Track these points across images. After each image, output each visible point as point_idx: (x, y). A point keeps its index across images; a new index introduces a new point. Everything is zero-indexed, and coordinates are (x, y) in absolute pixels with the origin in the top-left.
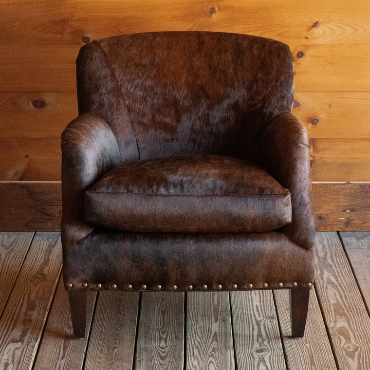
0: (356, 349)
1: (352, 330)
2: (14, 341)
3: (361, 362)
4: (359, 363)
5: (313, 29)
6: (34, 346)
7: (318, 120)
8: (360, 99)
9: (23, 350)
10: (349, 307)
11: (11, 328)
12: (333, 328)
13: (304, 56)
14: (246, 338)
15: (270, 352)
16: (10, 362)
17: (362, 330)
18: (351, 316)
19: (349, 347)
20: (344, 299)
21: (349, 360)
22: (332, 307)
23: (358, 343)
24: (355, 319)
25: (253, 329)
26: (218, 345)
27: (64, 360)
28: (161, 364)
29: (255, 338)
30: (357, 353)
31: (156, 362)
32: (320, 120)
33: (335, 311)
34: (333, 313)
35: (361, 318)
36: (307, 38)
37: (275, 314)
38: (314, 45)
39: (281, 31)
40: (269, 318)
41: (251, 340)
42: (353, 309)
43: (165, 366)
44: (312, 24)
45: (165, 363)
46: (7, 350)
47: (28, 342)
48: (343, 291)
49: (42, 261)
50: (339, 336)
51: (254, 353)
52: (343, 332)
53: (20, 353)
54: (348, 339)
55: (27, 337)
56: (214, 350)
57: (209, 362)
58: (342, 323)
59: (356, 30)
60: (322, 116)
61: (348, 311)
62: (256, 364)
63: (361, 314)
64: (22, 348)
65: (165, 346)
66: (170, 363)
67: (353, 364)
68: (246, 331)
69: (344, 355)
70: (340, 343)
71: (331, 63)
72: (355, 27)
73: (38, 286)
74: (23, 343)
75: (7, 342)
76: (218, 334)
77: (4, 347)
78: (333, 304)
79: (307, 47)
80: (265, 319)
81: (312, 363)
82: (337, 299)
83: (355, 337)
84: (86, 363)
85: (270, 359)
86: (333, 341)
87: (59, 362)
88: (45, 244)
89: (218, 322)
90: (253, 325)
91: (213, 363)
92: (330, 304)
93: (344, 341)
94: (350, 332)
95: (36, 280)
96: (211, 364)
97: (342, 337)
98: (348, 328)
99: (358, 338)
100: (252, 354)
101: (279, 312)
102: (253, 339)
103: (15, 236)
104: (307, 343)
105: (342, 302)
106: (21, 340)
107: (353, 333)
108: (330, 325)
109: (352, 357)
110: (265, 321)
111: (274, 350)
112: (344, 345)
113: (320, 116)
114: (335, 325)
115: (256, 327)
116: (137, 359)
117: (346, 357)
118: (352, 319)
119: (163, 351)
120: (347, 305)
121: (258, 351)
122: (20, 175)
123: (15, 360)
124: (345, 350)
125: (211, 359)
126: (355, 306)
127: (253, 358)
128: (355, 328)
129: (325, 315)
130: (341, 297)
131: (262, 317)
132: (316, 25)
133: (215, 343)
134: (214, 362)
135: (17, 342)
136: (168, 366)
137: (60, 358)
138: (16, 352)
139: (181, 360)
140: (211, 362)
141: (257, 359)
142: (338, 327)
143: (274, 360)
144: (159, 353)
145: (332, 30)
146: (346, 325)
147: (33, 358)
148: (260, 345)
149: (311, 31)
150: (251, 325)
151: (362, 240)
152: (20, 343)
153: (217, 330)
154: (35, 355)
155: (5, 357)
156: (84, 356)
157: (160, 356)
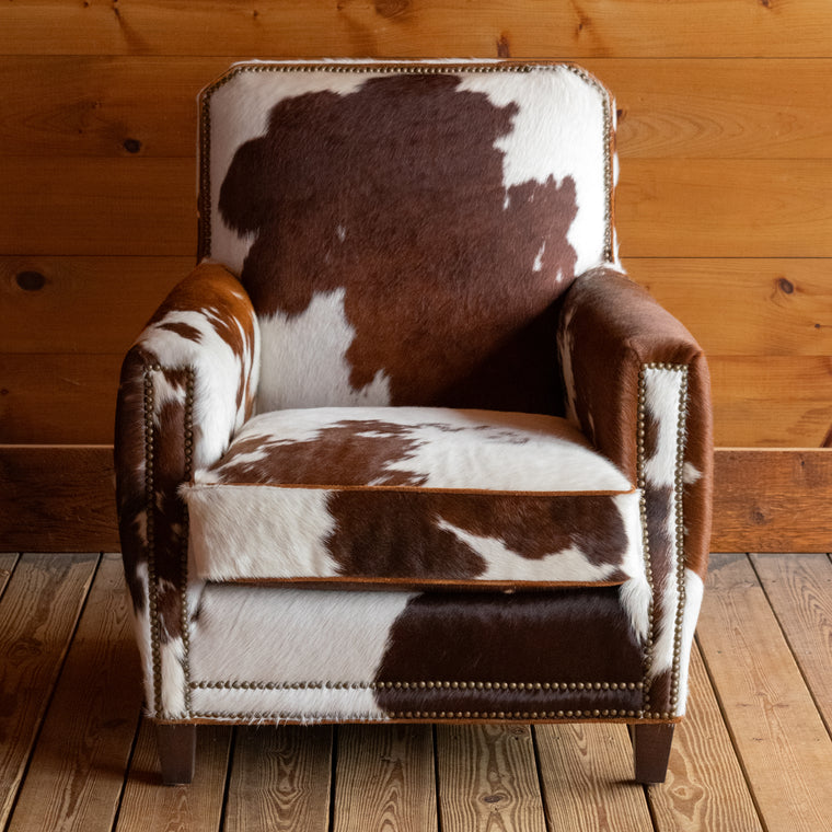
0: (697, 796)
1: (689, 756)
3: (707, 821)
4: (703, 824)
6: (9, 789)
14: (464, 773)
15: (514, 802)
17: (712, 755)
18: (687, 728)
19: (682, 792)
21: (683, 818)
23: (701, 783)
24: (696, 733)
25: (480, 754)
26: (402, 786)
27: (72, 818)
28: (279, 827)
29: (483, 771)
30: (698, 804)
31: (270, 823)
35: (711, 731)
40: (513, 731)
41: (474, 777)
45: (288, 823)
49: (33, 613)
51: (479, 804)
54: (680, 774)
56: (394, 797)
57: (382, 821)
59: (701, 129)
62: (483, 826)
63: (709, 723)
65: (289, 789)
66: (300, 825)
67: (691, 825)
68: (463, 758)
69: (672, 806)
70: (664, 783)
71: (648, 198)
72: (700, 121)
73: (22, 665)
80: (504, 733)
83: (695, 771)
84: (119, 825)
85: (512, 816)
87: (60, 822)
88: (40, 580)
90: (479, 746)
91: (391, 824)
93: (671, 778)
94: (686, 760)
95: (18, 653)
96: (387, 826)
98: (680, 751)
99: (703, 772)
100: (474, 804)
102: (478, 775)
107: (692, 762)
109: (688, 811)
110: (505, 738)
111: (522, 796)
112: (673, 786)
115: (485, 750)
117: (676, 812)
118: (689, 732)
119: (285, 798)
121: (487, 800)
124: (673, 797)
125: (388, 815)
126: (698, 706)
127: (478, 813)
128: (697, 751)
131: (498, 730)
133: (396, 782)
134: (394, 822)
137: (63, 814)
139: (323, 818)
140: (387, 821)
141: (485, 817)
143: (522, 818)
144: (277, 804)
145: (651, 128)
146: (677, 745)
148: (492, 787)
150: (474, 746)
151: (716, 571)
153: (401, 756)
154: (9, 808)
156: (115, 809)
157: (280, 810)
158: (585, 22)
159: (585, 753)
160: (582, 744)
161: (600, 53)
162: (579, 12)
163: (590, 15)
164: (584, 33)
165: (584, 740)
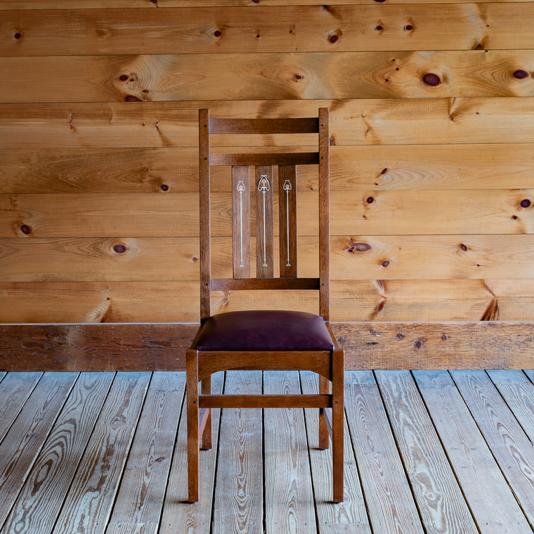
0: (438, 498)
1: (432, 477)
2: (91, 489)
3: (444, 512)
4: (443, 513)
5: (382, 175)
7: (388, 262)
9: (101, 500)
10: (428, 451)
12: (413, 474)
13: (374, 201)
15: (351, 501)
16: (87, 513)
17: (443, 475)
18: (430, 461)
19: (431, 496)
20: (422, 442)
21: (433, 510)
22: (410, 451)
23: (439, 490)
24: (434, 464)
26: (297, 493)
27: (141, 511)
28: (240, 516)
30: (439, 503)
31: (235, 513)
32: (391, 262)
33: (413, 455)
34: (412, 458)
35: (441, 462)
36: (377, 184)
37: (353, 459)
38: (383, 191)
39: (351, 178)
42: (432, 453)
43: (244, 518)
44: (381, 171)
45: (244, 514)
46: (84, 501)
47: (105, 491)
48: (420, 433)
49: (122, 402)
50: (420, 482)
52: (423, 479)
53: (97, 503)
54: (429, 487)
55: (104, 485)
56: (293, 499)
57: (288, 513)
58: (422, 468)
59: (423, 176)
60: (392, 258)
61: (426, 455)
62: (337, 515)
63: (440, 459)
64: (99, 498)
65: (243, 495)
66: (249, 515)
67: (437, 514)
68: (325, 477)
69: (427, 504)
70: (422, 491)
71: (400, 208)
72: (423, 173)
73: (117, 429)
74: (100, 492)
75: (85, 490)
76: (297, 482)
77: (82, 496)
78: (412, 448)
79: (376, 192)
81: (394, 514)
82: (415, 442)
83: (436, 485)
85: (351, 509)
86: (414, 488)
87: (136, 513)
88: (125, 384)
89: (296, 468)
92: (408, 448)
93: (425, 488)
94: (431, 480)
95: (115, 423)
96: (291, 515)
97: (423, 485)
98: (428, 474)
99: (440, 486)
101: (357, 457)
103: (96, 377)
104: (387, 491)
106: (98, 489)
107: (434, 480)
108: (410, 470)
109: (435, 507)
111: (354, 499)
112: (426, 493)
113: (390, 258)
114: (415, 471)
116: (215, 510)
117: (429, 507)
118: (431, 463)
119: (242, 500)
120: (425, 448)
122: (101, 317)
123: (92, 511)
124: (427, 499)
125: (291, 509)
126: (433, 449)
127: (334, 508)
128: (435, 473)
129: (404, 459)
130: (419, 440)
132: (385, 171)
133: (294, 491)
134: (294, 513)
135: (95, 490)
136: (246, 519)
137: (137, 508)
138: (93, 502)
139: (260, 511)
140: (291, 513)
141: (337, 510)
142: (418, 473)
143: (355, 510)
144: (238, 503)
145: (400, 176)
146: (426, 471)
147: (110, 509)
149: (381, 177)
151: (434, 379)
152: (97, 492)
153: (296, 477)
155: (82, 507)
156: (161, 505)
157: (239, 507)
158: (369, 129)
159: (382, 475)
160: (381, 470)
161: (377, 143)
162: (367, 124)
163: (371, 125)
164: (369, 134)
165: (381, 468)
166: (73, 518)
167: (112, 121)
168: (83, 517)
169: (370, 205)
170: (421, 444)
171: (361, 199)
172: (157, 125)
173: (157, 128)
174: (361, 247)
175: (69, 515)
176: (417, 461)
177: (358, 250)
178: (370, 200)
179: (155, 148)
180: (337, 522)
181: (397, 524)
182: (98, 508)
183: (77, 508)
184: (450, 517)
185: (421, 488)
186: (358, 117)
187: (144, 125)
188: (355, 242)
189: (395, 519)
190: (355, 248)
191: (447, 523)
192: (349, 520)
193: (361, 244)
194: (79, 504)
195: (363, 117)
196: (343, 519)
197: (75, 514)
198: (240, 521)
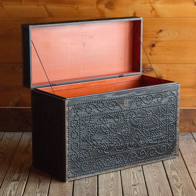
1: (179, 176)
2: (14, 181)
3: (184, 190)
5: (160, 33)
6: (24, 183)
7: (162, 77)
8: (183, 67)
9: (19, 185)
10: (178, 166)
11: (12, 175)
12: (170, 175)
13: (155, 46)
14: (127, 180)
15: (139, 186)
16: (13, 190)
17: (184, 176)
18: (179, 170)
19: (178, 184)
20: (175, 163)
21: (178, 190)
23: (182, 182)
24: (180, 171)
25: (131, 176)
26: (114, 182)
27: (39, 189)
28: (86, 191)
29: (132, 179)
30: (181, 186)
31: (84, 190)
33: (170, 168)
34: (170, 169)
35: (184, 171)
36: (157, 38)
37: (141, 169)
38: (160, 41)
40: (139, 171)
41: (130, 181)
42: (180, 167)
43: (88, 192)
44: (159, 31)
45: (88, 190)
46: (11, 185)
47: (21, 181)
49: (27, 145)
50: (173, 179)
52: (174, 177)
53: (17, 186)
54: (177, 180)
55: (20, 179)
56: (112, 185)
57: (109, 190)
58: (174, 173)
59: (180, 34)
60: (164, 76)
61: (177, 168)
62: (132, 191)
63: (183, 169)
65: (88, 183)
66: (91, 191)
67: (180, 191)
68: (127, 176)
69: (175, 187)
70: (173, 182)
71: (168, 50)
72: (180, 32)
73: (25, 157)
74: (18, 182)
75: (11, 181)
76: (114, 178)
77: (10, 183)
78: (170, 165)
79: (156, 42)
80: (137, 171)
82: (172, 162)
83: (180, 179)
84: (50, 190)
85: (139, 189)
86: (170, 181)
87: (36, 189)
88: (28, 138)
90: (131, 174)
91: (111, 191)
92: (168, 165)
93: (175, 181)
94: (178, 177)
95: (24, 154)
97: (174, 179)
99: (182, 180)
100: (130, 187)
101: (143, 168)
102: (131, 180)
103: (13, 134)
104: (157, 182)
105: (174, 164)
106: (18, 180)
107: (180, 177)
108: (168, 174)
109: (179, 188)
110: (137, 172)
111: (141, 185)
112: (175, 183)
114: (171, 174)
115: (132, 175)
118: (179, 171)
119: (87, 185)
120: (177, 165)
121: (133, 185)
122: (15, 104)
123: (15, 189)
124: (176, 185)
126: (181, 166)
127: (131, 188)
128: (181, 175)
129: (166, 169)
131: (135, 171)
132: (161, 31)
133: (112, 182)
134: (112, 190)
135: (16, 181)
136: (89, 192)
138: (15, 185)
139: (96, 189)
140: (111, 190)
141: (133, 189)
142: (172, 175)
143: (141, 189)
145: (169, 34)
146: (176, 174)
147: (24, 188)
148: (134, 183)
149: (159, 34)
150: (130, 174)
152: (17, 182)
153: (113, 176)
154: (24, 187)
155: (10, 188)
156: (48, 187)
157: (86, 187)
158: (154, 9)
159: (155, 176)
160: (154, 174)
161: (157, 16)
162: (152, 7)
163: (155, 8)
164: (153, 12)
165: (155, 173)
166: (6, 192)
167: (22, 3)
168: (11, 191)
169: (153, 48)
170: (175, 164)
171: (149, 45)
172: (46, 5)
173: (45, 7)
174: (148, 70)
175: (4, 190)
176: (172, 170)
177: (147, 71)
178: (153, 46)
179: (44, 18)
180: (133, 194)
181: (161, 194)
182: (18, 188)
183: (8, 188)
184: (186, 192)
185: (173, 181)
186: (147, 3)
187: (38, 5)
188: (145, 67)
189: (160, 192)
190: (145, 70)
191: (184, 194)
192: (138, 193)
193: (148, 68)
194: (8, 186)
195: (150, 3)
196: (135, 193)
197: (7, 190)
198: (86, 193)
